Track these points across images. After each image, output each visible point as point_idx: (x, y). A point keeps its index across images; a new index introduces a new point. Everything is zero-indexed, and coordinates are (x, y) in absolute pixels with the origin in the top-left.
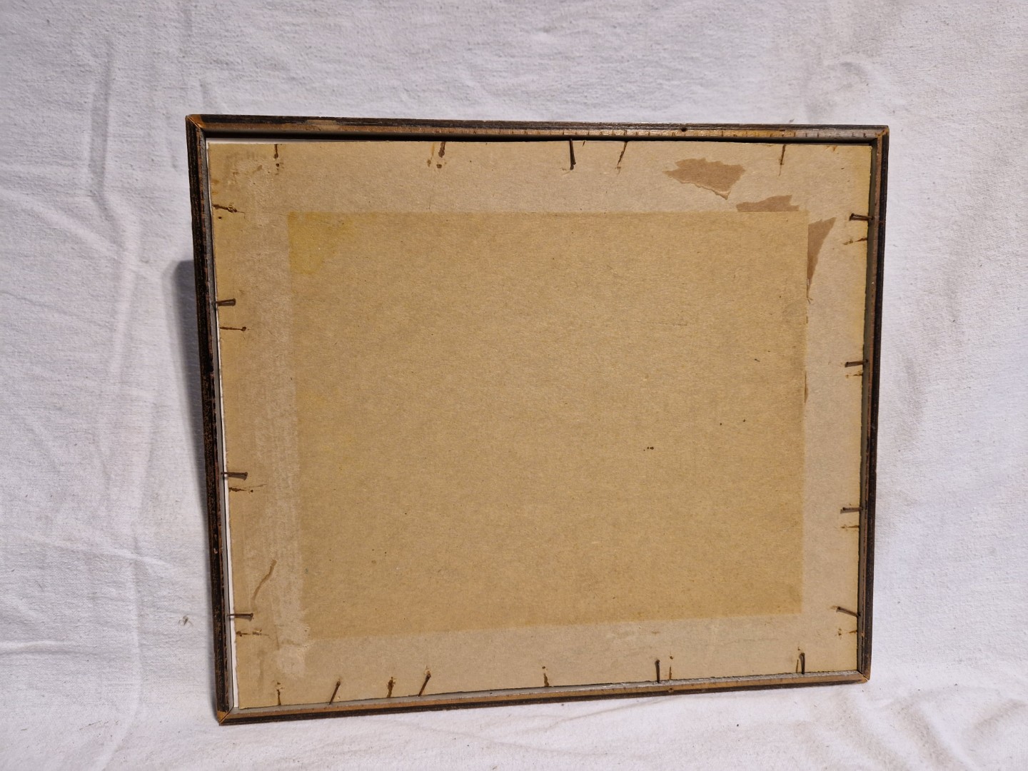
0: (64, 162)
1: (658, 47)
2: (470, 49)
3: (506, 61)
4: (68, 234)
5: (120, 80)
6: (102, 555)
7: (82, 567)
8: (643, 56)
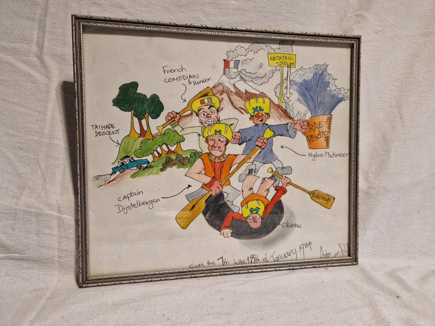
0: (25, 42)
1: (281, 8)
2: (203, 5)
3: (218, 11)
4: (26, 73)
5: (52, 9)
6: (43, 214)
7: (34, 219)
8: (275, 11)
